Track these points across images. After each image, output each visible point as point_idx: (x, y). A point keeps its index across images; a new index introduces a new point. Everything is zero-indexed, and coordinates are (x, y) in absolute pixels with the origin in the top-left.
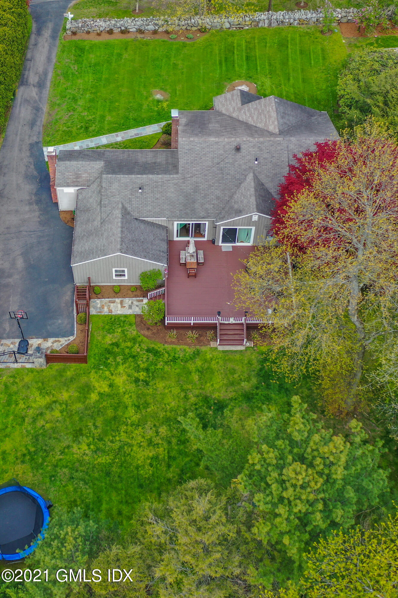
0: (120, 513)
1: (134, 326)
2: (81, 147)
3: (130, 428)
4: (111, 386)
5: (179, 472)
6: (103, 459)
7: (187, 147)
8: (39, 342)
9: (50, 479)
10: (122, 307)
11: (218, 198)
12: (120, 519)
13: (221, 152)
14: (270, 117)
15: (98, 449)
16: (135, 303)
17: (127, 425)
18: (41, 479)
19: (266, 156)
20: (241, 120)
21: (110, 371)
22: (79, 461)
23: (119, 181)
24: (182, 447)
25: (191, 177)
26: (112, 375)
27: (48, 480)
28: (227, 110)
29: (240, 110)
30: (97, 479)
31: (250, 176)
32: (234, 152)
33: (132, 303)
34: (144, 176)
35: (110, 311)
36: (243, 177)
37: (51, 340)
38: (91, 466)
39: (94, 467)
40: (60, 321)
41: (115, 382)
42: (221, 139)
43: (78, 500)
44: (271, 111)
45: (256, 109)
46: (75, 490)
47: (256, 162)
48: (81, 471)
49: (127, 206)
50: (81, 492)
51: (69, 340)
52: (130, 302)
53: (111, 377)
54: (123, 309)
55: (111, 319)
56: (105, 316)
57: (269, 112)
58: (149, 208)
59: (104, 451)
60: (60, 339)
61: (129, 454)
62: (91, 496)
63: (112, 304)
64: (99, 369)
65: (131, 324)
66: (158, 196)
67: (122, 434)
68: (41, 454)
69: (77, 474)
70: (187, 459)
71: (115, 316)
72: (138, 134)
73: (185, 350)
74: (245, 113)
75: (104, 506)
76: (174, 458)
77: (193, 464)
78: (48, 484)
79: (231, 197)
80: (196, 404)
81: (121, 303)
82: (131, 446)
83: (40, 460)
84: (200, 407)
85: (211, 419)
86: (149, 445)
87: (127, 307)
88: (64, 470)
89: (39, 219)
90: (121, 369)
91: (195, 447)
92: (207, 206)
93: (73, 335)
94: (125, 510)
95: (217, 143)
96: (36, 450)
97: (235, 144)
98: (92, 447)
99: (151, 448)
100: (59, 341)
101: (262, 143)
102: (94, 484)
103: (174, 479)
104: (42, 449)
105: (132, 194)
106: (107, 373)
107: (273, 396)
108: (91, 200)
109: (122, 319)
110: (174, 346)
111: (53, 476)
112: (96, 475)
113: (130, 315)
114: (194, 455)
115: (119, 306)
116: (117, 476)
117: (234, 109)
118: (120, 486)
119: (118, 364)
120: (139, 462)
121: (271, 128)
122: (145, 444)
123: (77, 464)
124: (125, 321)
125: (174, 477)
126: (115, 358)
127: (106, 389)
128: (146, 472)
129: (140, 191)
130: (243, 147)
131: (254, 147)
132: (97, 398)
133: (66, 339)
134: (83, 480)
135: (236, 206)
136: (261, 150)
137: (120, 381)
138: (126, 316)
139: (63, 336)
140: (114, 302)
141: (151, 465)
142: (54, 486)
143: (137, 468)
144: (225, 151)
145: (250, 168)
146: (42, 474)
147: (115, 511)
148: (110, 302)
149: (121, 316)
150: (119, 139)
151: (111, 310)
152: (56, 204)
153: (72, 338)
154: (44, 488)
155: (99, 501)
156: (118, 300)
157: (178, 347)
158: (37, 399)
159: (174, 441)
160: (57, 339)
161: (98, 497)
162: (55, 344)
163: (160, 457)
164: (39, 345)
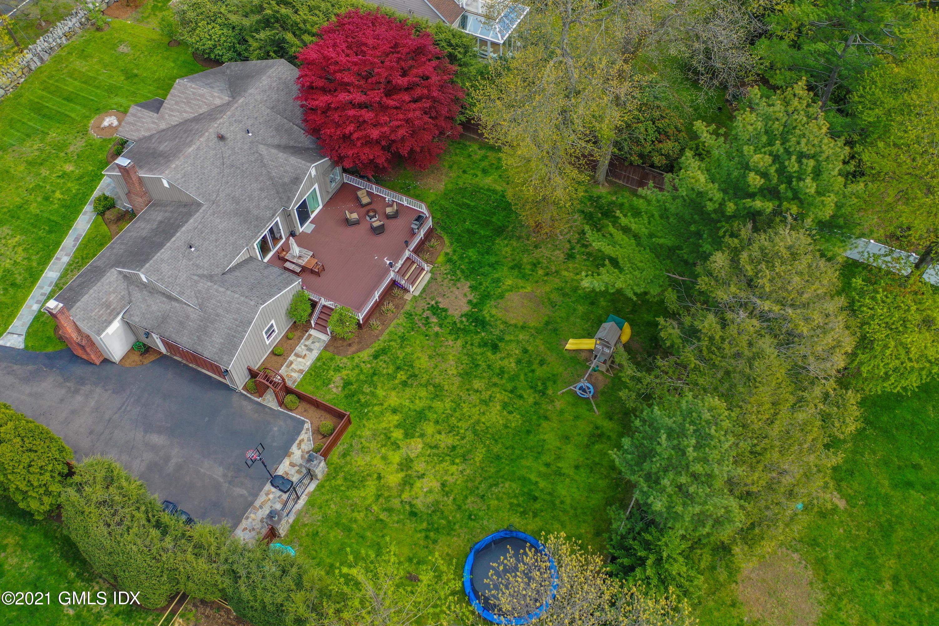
0: (548, 465)
1: (336, 357)
2: (38, 302)
3: (457, 414)
4: (395, 411)
5: (532, 391)
6: (479, 455)
7: (179, 176)
8: (288, 463)
9: (471, 520)
10: (304, 357)
11: (262, 189)
12: (554, 467)
13: (212, 153)
14: (202, 96)
15: (464, 456)
16: (308, 343)
17: (452, 416)
18: (466, 530)
19: (250, 122)
20: (176, 123)
21: (376, 405)
22: (467, 481)
23: (162, 260)
24: (506, 376)
25: (218, 195)
26: (382, 404)
27: (471, 524)
28: (149, 129)
29: (163, 118)
30: (498, 472)
31: (263, 149)
32: (222, 143)
33: (306, 346)
34: (178, 234)
35: (301, 371)
36: (256, 155)
37: (294, 448)
38: (480, 471)
39: (482, 469)
40: (276, 429)
41: (392, 405)
42: (198, 143)
43: (512, 500)
44: (195, 91)
45: (177, 103)
46: (498, 499)
47: (250, 134)
48: (480, 484)
49: (200, 272)
50: (504, 493)
51: (308, 429)
52: (303, 347)
53: (384, 407)
54: (307, 358)
55: (311, 375)
56: (304, 378)
57: (194, 94)
58: (221, 254)
59: (469, 451)
60: (300, 438)
61: (487, 428)
62: (514, 486)
63: (293, 366)
64: (367, 414)
65: (332, 359)
66: (213, 237)
67: (459, 424)
68: (435, 518)
69: (481, 489)
70: (522, 377)
71: (311, 368)
72: (77, 239)
73: (398, 324)
74: (171, 115)
75: (533, 477)
76: (515, 388)
77: (530, 374)
78: (476, 525)
79: (271, 178)
80: (466, 343)
81: (297, 355)
82: (478, 422)
83: (443, 522)
84: (472, 340)
85: (490, 337)
86: (487, 405)
87: (307, 353)
88: (469, 501)
89: (109, 392)
90: (381, 393)
91: (513, 365)
92: (263, 204)
93: (303, 422)
94: (546, 458)
95: (198, 148)
96: (428, 521)
97: (214, 136)
98: (457, 461)
99: (491, 404)
100: (303, 440)
101: (233, 115)
102: (502, 477)
103: (537, 398)
104: (431, 515)
105: (190, 260)
106: (376, 408)
107: (496, 276)
108: (154, 308)
109: (319, 364)
110: (387, 331)
111: (470, 516)
112: (493, 470)
113: (320, 354)
114: (521, 369)
115: (300, 359)
116: (504, 450)
117: (154, 123)
118: (517, 452)
119: (373, 394)
120: (501, 422)
121: (218, 102)
122: (484, 408)
123: (470, 485)
124: (324, 362)
125: (535, 398)
126: (363, 393)
127: (397, 418)
128: (516, 420)
129: (193, 249)
130: (223, 132)
131: (231, 124)
132: (402, 431)
133: (303, 432)
134: (491, 486)
135: (286, 180)
136: (240, 122)
137: (394, 400)
138: (319, 359)
139: (299, 433)
140: (291, 363)
141: (510, 413)
142: (482, 519)
143: (506, 427)
144: (214, 149)
145: (252, 142)
146: (461, 527)
147: (543, 469)
148: (288, 367)
149: (314, 363)
150: (65, 259)
152: (106, 361)
153: (306, 426)
154: (479, 531)
155: (524, 480)
156: (292, 358)
157: (391, 328)
158: (363, 494)
159: (495, 379)
160: (297, 442)
161: (519, 479)
162: (303, 446)
163: (506, 400)
164: (292, 465)
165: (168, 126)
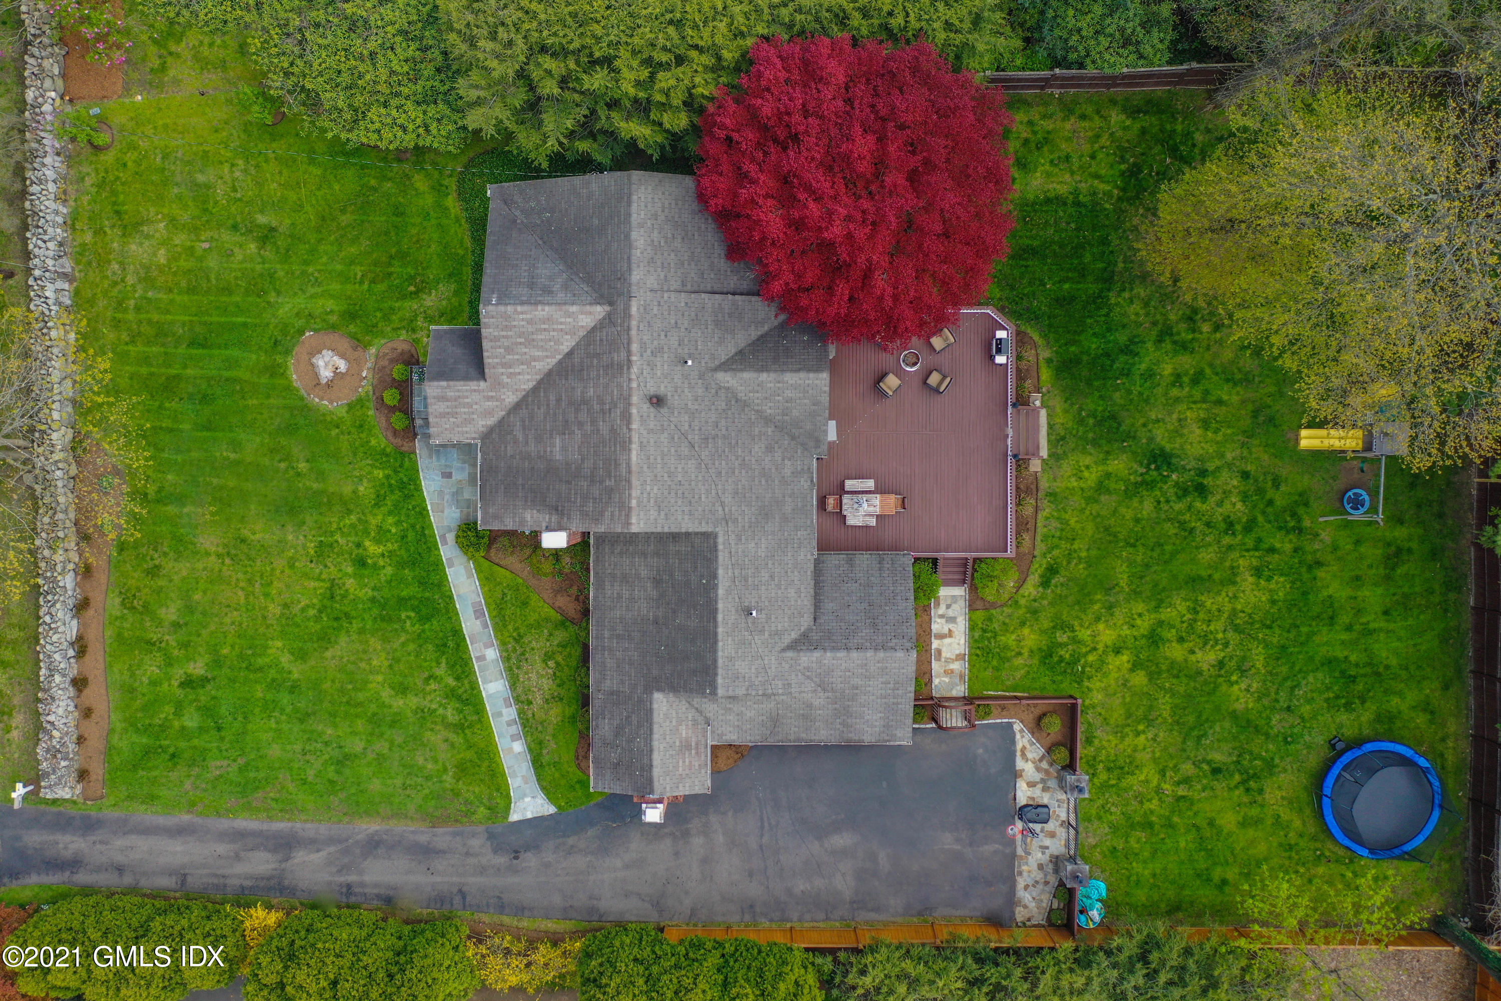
0: (1349, 628)
1: (993, 612)
2: (514, 738)
3: (1201, 616)
4: (1117, 651)
5: (1283, 532)
6: (1258, 657)
7: (653, 513)
8: (1025, 785)
9: (1290, 743)
10: (950, 634)
11: (770, 449)
12: (1357, 627)
13: (664, 437)
14: (548, 320)
15: (1239, 668)
16: (942, 610)
17: (1195, 620)
18: (1290, 759)
19: (674, 341)
20: (531, 385)
21: (1087, 653)
22: (1259, 699)
23: (731, 659)
24: (1238, 527)
25: (723, 505)
26: (1095, 649)
27: (1292, 747)
28: (488, 413)
29: (498, 384)
30: (1292, 667)
31: (726, 378)
32: (665, 410)
33: (942, 616)
34: (720, 606)
35: (961, 657)
36: (722, 394)
37: (1020, 764)
38: (1269, 678)
39: (1271, 673)
40: (980, 751)
41: (1109, 643)
42: (635, 438)
43: (1326, 695)
44: (529, 316)
45: (509, 350)
46: (1310, 701)
47: (690, 363)
48: (1277, 693)
49: (787, 640)
50: (1312, 691)
51: (1021, 731)
52: (939, 620)
53: (1100, 652)
54: (956, 633)
55: (977, 655)
56: (972, 666)
57: (530, 322)
58: (792, 592)
59: (1244, 659)
60: (1019, 746)
61: (1250, 616)
62: (1320, 675)
63: (944, 655)
64: (1083, 672)
65: (990, 619)
66: (765, 576)
67: (1212, 628)
68: (1245, 763)
69: (1281, 700)
70: (1260, 519)
71: (970, 648)
72: (479, 614)
73: (1047, 518)
74: (510, 375)
75: (1340, 654)
76: (1259, 540)
77: (1270, 510)
78: (1299, 747)
79: (768, 420)
80: (1159, 502)
81: (941, 637)
82: (1234, 613)
83: (1258, 763)
84: (1164, 494)
85: (1187, 476)
86: (1234, 583)
87: (951, 626)
88: (1274, 722)
90: (1084, 634)
91: (1239, 506)
92: (787, 472)
93: (1010, 725)
94: (1344, 619)
95: (642, 446)
96: (1239, 771)
97: (646, 406)
98: (1234, 678)
99: (1238, 579)
100: (1023, 749)
101: (643, 346)
102: (1300, 671)
103: (1295, 540)
104: (1238, 762)
105: (762, 631)
106: (1091, 658)
107: (1143, 366)
109: (977, 635)
110: (1039, 538)
111: (1285, 739)
112: (1284, 669)
113: (970, 619)
114: (1254, 507)
115: (947, 641)
116: (1285, 635)
117: (490, 398)
118: (1304, 629)
119: (1075, 641)
120: (1264, 599)
121: (584, 321)
122: (1232, 590)
123: (1265, 702)
124: (982, 629)
125: (1290, 541)
126: (1061, 645)
127: (1125, 658)
128: (1280, 586)
129: (754, 613)
130: (652, 390)
131: (652, 366)
132: (1142, 673)
133: (1018, 736)
134: (1293, 688)
136: (660, 350)
137: (1107, 635)
138: (972, 628)
139: (1013, 742)
140: (939, 652)
141: (1269, 579)
142: (1302, 736)
143: (1273, 602)
144: (663, 430)
145: (701, 376)
146: (1282, 758)
147: (1344, 636)
148: (938, 658)
149: (970, 636)
150: (492, 654)
151: (957, 655)
153: (1018, 726)
154: (1305, 752)
155: (1329, 663)
156: (935, 644)
157: (1041, 531)
158: (1142, 778)
159: (1227, 540)
160: (1018, 754)
161: (1323, 664)
162: (1030, 756)
163: (1255, 563)
164: (1031, 785)
165: (520, 395)
